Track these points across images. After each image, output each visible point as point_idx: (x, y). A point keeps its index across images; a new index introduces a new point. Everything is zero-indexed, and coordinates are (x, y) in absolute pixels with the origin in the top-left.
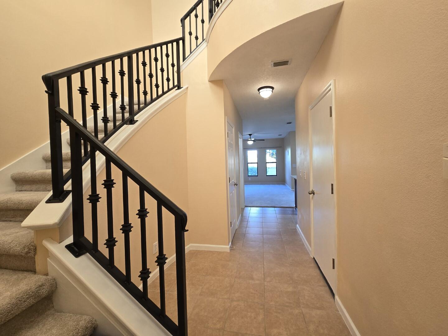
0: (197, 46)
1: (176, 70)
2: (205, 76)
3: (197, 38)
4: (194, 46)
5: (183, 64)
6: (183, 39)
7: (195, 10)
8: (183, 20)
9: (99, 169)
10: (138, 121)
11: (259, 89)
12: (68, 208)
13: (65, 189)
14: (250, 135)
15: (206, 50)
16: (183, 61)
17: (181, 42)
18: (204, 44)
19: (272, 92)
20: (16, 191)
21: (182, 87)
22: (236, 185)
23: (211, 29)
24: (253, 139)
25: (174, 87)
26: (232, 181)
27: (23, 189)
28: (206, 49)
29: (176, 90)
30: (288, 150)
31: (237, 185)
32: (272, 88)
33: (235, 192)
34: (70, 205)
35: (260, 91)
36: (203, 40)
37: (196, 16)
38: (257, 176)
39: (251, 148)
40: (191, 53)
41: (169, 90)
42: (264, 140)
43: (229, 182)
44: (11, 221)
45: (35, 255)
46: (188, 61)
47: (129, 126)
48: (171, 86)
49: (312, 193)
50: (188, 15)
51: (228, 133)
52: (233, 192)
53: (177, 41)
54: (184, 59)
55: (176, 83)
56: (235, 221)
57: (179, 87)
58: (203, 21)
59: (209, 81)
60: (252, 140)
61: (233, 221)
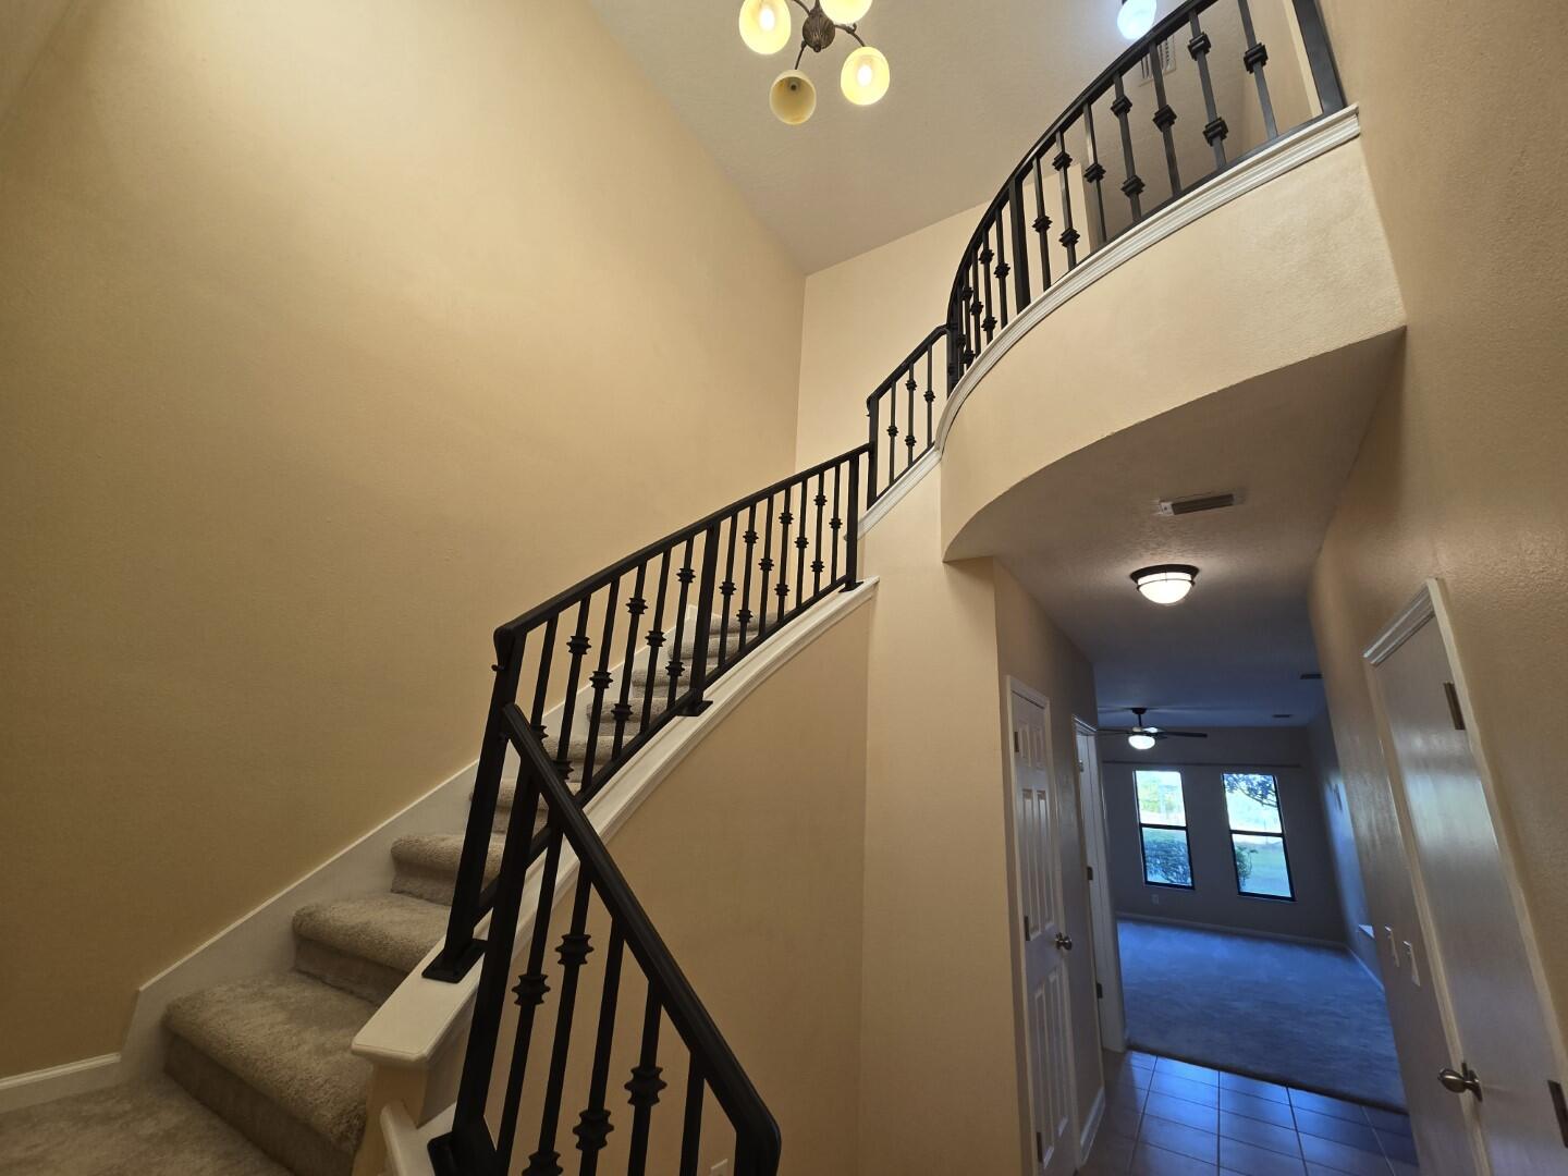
0: (911, 463)
1: (845, 532)
2: (934, 546)
3: (910, 441)
4: (901, 462)
5: (866, 517)
6: (871, 448)
7: (908, 372)
8: (873, 403)
9: (562, 886)
10: (711, 703)
11: (1137, 575)
12: (465, 1005)
13: (474, 936)
14: (1139, 711)
15: (937, 471)
16: (868, 507)
17: (864, 458)
18: (933, 457)
19: (1190, 585)
20: (392, 891)
21: (860, 584)
22: (1064, 944)
23: (951, 417)
24: (1153, 730)
25: (834, 584)
26: (1043, 927)
27: (405, 888)
28: (938, 467)
29: (841, 591)
30: (1333, 785)
31: (1069, 946)
32: (1192, 571)
33: (1060, 977)
34: (472, 996)
35: (1141, 581)
36: (930, 445)
37: (911, 386)
38: (1192, 888)
39: (1149, 761)
40: (892, 481)
41: (818, 595)
42: (1205, 736)
43: (1027, 937)
44: (352, 993)
45: (355, 1151)
46: (881, 507)
47: (683, 722)
48: (825, 581)
49: (1466, 1086)
50: (889, 384)
51: (1016, 735)
52: (1053, 978)
53: (853, 457)
54: (872, 498)
55: (841, 572)
56: (1069, 1125)
57: (850, 582)
58: (930, 397)
59: (944, 562)
60: (1149, 734)
61: (1056, 1126)
